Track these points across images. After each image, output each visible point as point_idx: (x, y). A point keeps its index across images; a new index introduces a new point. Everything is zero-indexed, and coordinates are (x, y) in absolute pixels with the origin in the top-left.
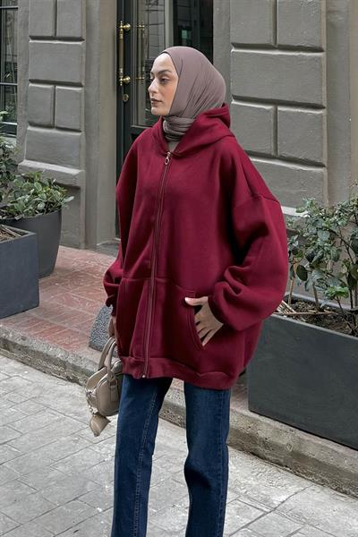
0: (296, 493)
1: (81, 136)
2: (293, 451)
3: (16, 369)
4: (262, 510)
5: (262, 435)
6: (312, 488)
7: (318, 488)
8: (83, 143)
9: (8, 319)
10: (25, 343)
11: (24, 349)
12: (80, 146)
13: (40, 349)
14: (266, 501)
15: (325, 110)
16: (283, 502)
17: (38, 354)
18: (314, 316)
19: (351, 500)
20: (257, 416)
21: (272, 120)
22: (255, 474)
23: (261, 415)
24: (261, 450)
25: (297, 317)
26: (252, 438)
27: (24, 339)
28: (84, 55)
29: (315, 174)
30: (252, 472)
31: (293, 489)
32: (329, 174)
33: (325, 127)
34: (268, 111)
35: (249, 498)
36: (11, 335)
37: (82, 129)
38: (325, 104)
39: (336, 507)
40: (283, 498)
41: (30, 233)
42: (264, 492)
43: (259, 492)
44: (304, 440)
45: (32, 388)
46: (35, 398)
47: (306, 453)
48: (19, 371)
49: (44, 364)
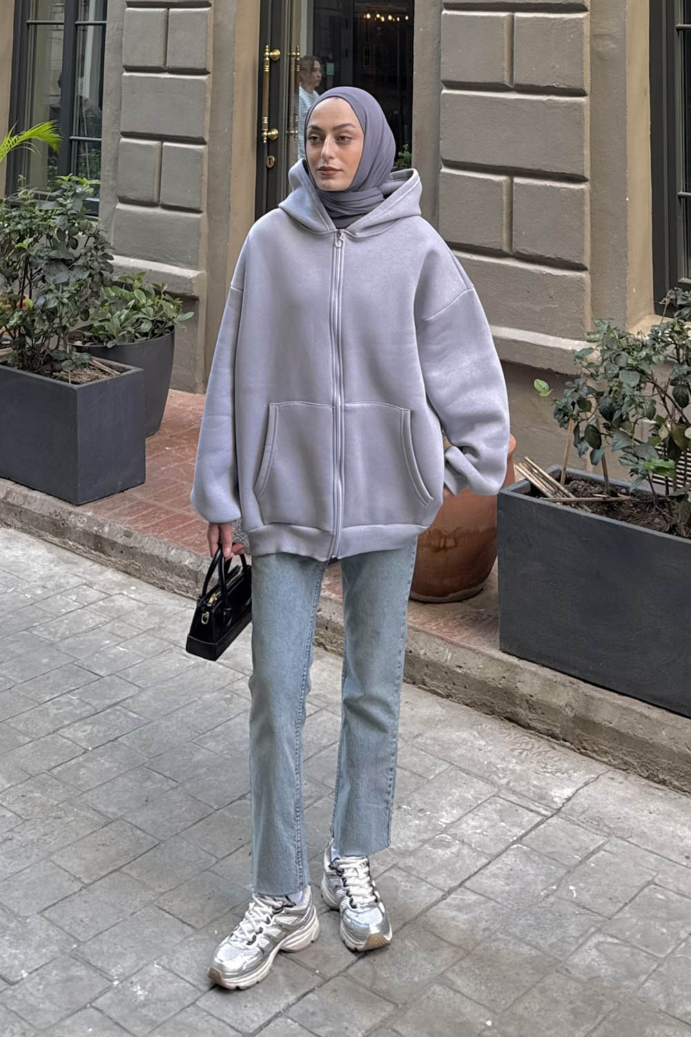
0: (586, 784)
1: (199, 220)
2: (575, 716)
3: (118, 584)
4: (538, 813)
5: (524, 689)
6: (610, 775)
7: (619, 776)
8: (205, 229)
9: (99, 503)
10: (131, 542)
11: (128, 551)
12: (200, 235)
13: (156, 552)
14: (542, 798)
15: (588, 184)
16: (569, 799)
17: (152, 559)
18: (604, 503)
19: (673, 794)
20: (514, 660)
21: (505, 198)
22: (516, 753)
23: (520, 658)
24: (523, 713)
25: (578, 504)
26: (508, 695)
27: (128, 535)
28: (209, 96)
29: (572, 280)
30: (512, 750)
31: (580, 777)
32: (592, 280)
33: (587, 209)
34: (499, 184)
35: (514, 793)
36: (107, 529)
37: (204, 208)
38: (587, 175)
39: (652, 808)
40: (568, 792)
41: (134, 370)
42: (535, 783)
43: (528, 783)
44: (592, 698)
45: (146, 614)
46: (153, 629)
47: (597, 719)
48: (122, 586)
49: (162, 574)
